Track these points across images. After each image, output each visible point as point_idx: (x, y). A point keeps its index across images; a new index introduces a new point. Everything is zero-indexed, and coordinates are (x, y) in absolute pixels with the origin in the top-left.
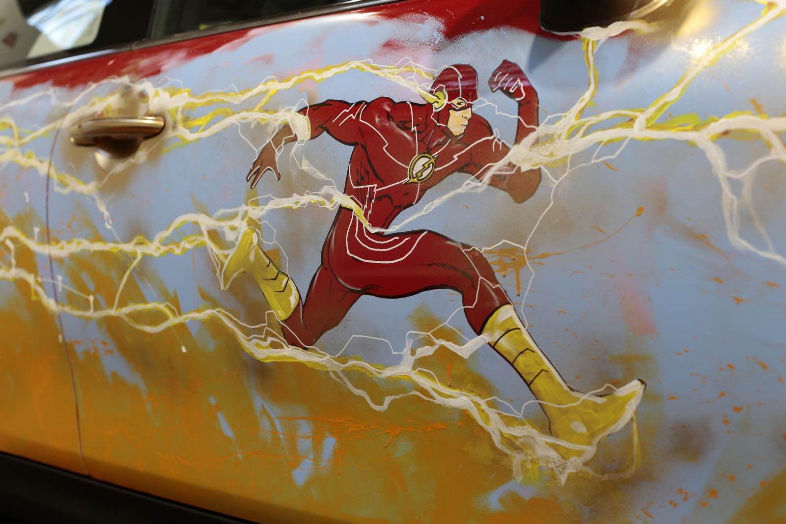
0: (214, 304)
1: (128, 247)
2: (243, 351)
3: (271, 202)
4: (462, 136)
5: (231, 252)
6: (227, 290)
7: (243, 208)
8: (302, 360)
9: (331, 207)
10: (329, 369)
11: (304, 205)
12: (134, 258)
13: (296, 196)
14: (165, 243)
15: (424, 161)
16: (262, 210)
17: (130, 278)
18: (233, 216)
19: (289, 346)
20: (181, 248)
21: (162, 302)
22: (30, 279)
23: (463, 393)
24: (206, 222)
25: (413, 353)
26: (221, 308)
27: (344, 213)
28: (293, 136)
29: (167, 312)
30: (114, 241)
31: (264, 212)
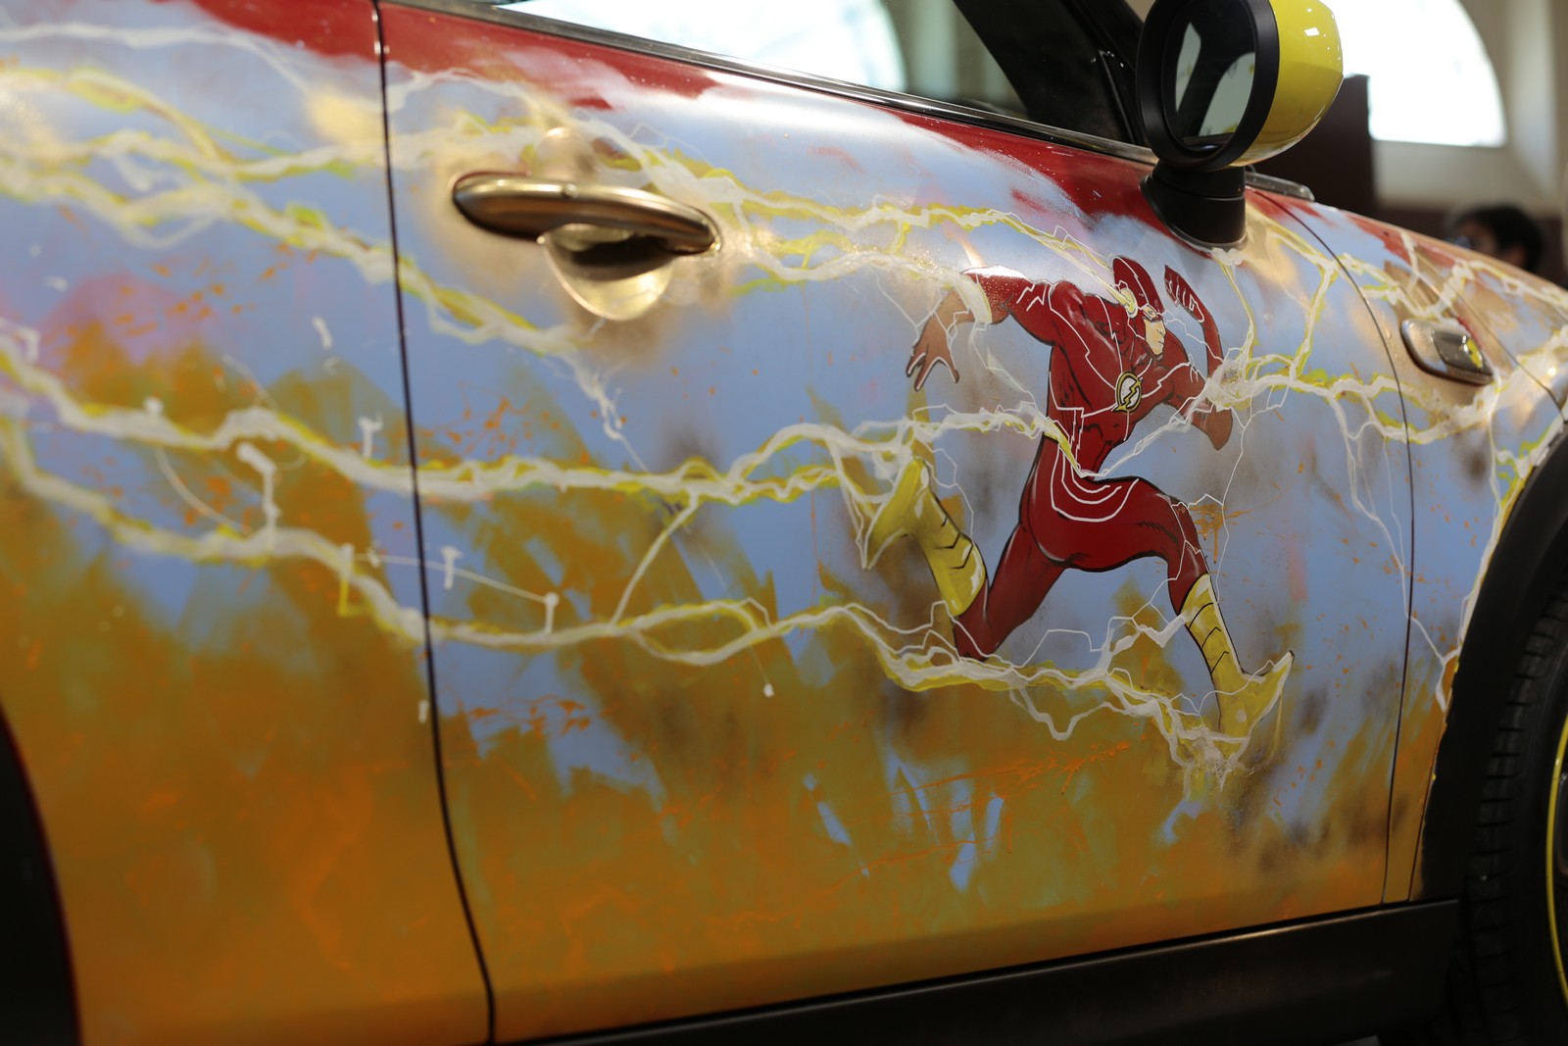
0: (846, 596)
1: (667, 484)
2: (885, 676)
3: (948, 417)
4: (1161, 357)
5: (884, 500)
6: (873, 568)
7: (904, 423)
8: (975, 679)
9: (1032, 435)
10: (1011, 688)
11: (996, 427)
12: (680, 507)
13: (983, 413)
14: (755, 477)
15: (1129, 382)
16: (936, 429)
17: (668, 547)
18: (887, 436)
19: (960, 658)
20: (788, 489)
21: (736, 598)
22: (340, 559)
23: (1154, 694)
24: (839, 443)
25: (1112, 649)
26: (858, 601)
27: (1047, 443)
28: (967, 313)
29: (747, 617)
30: (627, 468)
31: (938, 434)
